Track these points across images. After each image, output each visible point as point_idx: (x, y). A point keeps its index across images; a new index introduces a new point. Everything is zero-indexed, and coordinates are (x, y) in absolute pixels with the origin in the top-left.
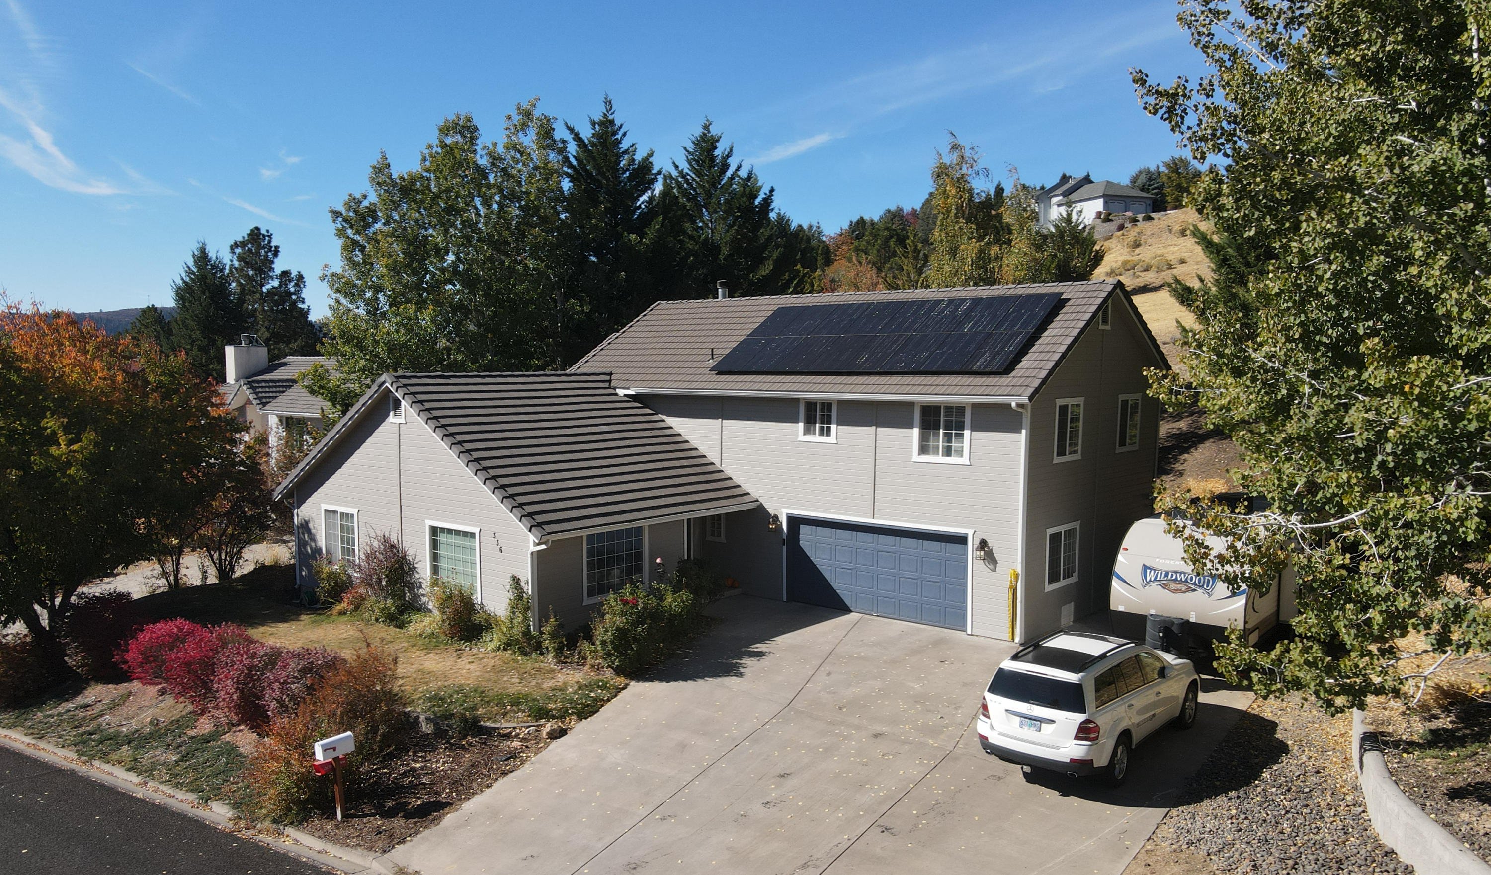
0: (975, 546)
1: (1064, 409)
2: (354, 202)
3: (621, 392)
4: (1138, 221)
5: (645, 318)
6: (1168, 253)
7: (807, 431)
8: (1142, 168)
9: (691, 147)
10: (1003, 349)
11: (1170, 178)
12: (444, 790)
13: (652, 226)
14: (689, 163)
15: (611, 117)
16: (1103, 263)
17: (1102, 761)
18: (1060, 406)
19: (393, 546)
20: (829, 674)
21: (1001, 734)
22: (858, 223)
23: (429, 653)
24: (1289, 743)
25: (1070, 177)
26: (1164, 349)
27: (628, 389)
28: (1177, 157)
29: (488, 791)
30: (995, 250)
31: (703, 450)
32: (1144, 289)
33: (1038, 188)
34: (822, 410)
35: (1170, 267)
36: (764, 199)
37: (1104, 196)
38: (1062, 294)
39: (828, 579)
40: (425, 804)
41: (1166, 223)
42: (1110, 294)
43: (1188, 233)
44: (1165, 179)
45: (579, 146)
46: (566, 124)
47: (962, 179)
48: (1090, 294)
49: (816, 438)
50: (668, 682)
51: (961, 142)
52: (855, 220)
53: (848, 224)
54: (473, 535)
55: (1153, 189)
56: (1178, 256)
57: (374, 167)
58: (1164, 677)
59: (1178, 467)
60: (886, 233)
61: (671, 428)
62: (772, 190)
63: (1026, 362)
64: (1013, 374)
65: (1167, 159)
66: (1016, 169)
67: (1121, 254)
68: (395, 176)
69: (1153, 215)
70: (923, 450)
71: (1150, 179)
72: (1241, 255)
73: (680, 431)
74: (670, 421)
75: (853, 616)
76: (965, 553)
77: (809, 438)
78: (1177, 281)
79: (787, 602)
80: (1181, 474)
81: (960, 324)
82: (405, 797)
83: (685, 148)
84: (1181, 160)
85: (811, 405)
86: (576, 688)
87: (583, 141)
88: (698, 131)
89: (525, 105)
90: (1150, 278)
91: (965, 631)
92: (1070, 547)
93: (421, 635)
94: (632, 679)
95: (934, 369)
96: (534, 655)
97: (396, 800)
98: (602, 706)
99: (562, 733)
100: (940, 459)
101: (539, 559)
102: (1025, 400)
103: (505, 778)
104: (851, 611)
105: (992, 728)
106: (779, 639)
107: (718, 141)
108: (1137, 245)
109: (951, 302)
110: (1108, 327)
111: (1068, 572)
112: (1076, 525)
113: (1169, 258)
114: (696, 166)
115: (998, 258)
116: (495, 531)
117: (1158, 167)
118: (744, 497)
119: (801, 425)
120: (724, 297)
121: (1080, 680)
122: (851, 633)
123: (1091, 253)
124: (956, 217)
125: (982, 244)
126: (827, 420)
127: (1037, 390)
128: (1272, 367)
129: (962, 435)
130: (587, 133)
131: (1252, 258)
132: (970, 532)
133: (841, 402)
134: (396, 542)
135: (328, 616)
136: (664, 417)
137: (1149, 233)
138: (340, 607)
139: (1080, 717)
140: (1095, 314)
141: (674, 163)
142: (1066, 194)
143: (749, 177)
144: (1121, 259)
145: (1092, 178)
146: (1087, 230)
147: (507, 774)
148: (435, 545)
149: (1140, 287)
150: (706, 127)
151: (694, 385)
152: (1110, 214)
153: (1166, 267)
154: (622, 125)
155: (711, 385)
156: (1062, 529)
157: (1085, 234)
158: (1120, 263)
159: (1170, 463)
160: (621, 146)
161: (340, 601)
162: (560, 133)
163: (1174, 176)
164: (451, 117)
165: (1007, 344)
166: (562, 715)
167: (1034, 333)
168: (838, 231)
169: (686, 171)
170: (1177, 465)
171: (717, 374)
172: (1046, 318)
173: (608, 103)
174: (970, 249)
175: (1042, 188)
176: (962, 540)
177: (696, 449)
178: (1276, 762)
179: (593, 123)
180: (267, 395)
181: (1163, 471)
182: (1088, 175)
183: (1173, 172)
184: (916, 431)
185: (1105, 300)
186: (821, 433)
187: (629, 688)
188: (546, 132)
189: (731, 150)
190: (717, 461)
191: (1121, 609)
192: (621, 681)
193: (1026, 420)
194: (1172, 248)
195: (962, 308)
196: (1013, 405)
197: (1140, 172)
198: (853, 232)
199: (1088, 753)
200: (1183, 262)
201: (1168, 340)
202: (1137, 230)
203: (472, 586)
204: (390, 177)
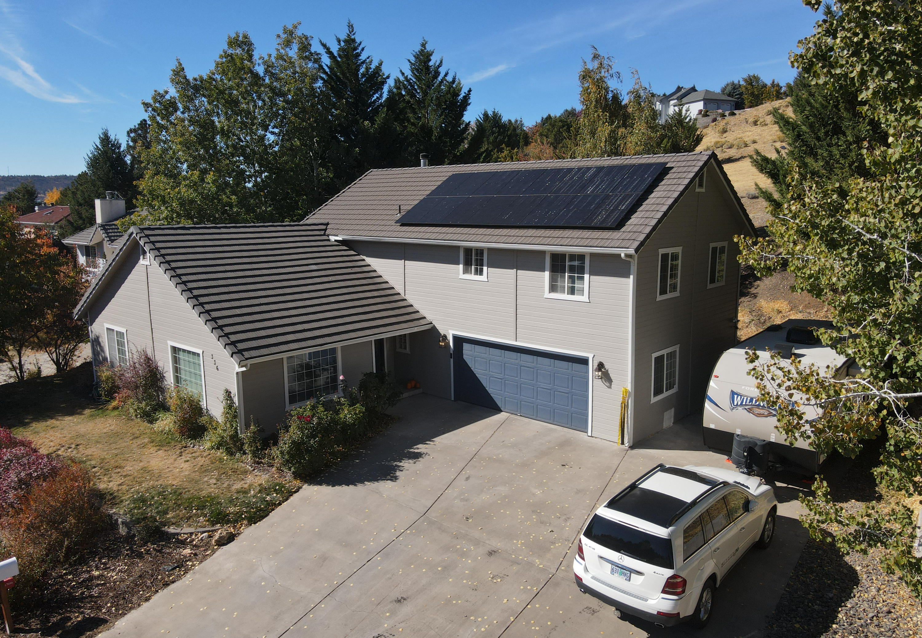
0: (595, 367)
1: (665, 257)
2: (159, 97)
3: (332, 238)
4: (726, 116)
5: (360, 182)
6: (745, 137)
7: (466, 271)
8: (729, 82)
9: (413, 59)
10: (616, 208)
11: (747, 88)
12: (106, 604)
13: (380, 115)
14: (412, 71)
15: (353, 37)
16: (702, 143)
17: (688, 610)
18: (662, 255)
19: (149, 359)
20: (467, 479)
21: (594, 578)
22: (547, 118)
23: (159, 450)
24: (858, 568)
25: (682, 87)
26: (743, 201)
27: (337, 236)
28: (752, 74)
29: (145, 605)
30: (622, 130)
31: (392, 283)
32: (730, 160)
33: (662, 95)
34: (477, 255)
35: (746, 145)
36: (464, 97)
37: (704, 100)
38: (667, 163)
39: (485, 386)
40: (85, 620)
41: (744, 117)
42: (706, 163)
43: (759, 123)
44: (744, 89)
45: (330, 57)
46: (321, 41)
47: (601, 79)
48: (689, 163)
49: (472, 277)
50: (333, 486)
51: (601, 52)
52: (545, 117)
53: (541, 119)
54: (198, 355)
55: (736, 95)
56: (752, 138)
57: (174, 71)
58: (748, 511)
59: (753, 290)
60: (560, 124)
61: (369, 265)
62: (470, 91)
63: (634, 220)
64: (623, 229)
65: (745, 76)
66: (637, 71)
67: (714, 137)
68: (190, 77)
69: (736, 112)
70: (553, 288)
71: (734, 89)
72: (813, 131)
73: (376, 268)
74: (369, 260)
75: (502, 416)
76: (587, 372)
77: (467, 276)
78: (758, 153)
79: (455, 400)
80: (755, 296)
81: (584, 187)
82: (70, 612)
83: (409, 60)
84: (754, 77)
85: (468, 251)
86: (258, 489)
87: (333, 54)
88: (418, 48)
89: (290, 27)
90: (732, 153)
91: (587, 432)
92: (671, 366)
93: (162, 432)
94: (306, 482)
95: (561, 225)
96: (238, 455)
97: (61, 614)
98: (273, 510)
99: (231, 538)
100: (566, 296)
101: (244, 378)
102: (631, 251)
103: (165, 590)
104: (502, 411)
105: (586, 570)
106: (437, 439)
107: (431, 55)
108: (724, 131)
109: (579, 169)
110: (703, 190)
111: (670, 384)
112: (677, 348)
113: (746, 140)
114: (416, 73)
115: (624, 137)
116: (212, 353)
117: (739, 81)
118: (421, 321)
119: (461, 266)
120: (425, 165)
121: (670, 535)
122: (496, 433)
123: (694, 136)
124: (596, 107)
125: (613, 126)
126: (480, 263)
127: (642, 244)
128: (870, 239)
129: (582, 278)
130: (335, 49)
131: (821, 134)
132: (590, 356)
133: (490, 250)
134: (151, 355)
135: (104, 411)
136: (364, 257)
137: (732, 123)
138: (114, 403)
139: (668, 573)
140: (692, 180)
141: (401, 71)
142: (680, 98)
143: (454, 81)
144: (714, 140)
145: (696, 88)
146: (692, 121)
147: (168, 585)
148: (176, 360)
149: (726, 159)
150: (423, 45)
151: (383, 234)
152: (707, 111)
153: (743, 146)
154: (361, 43)
155: (395, 234)
156: (664, 352)
157: (691, 123)
158: (713, 143)
159: (747, 288)
160: (360, 58)
161: (114, 399)
162: (316, 47)
163: (749, 87)
164: (233, 35)
165: (620, 204)
166: (236, 520)
167: (642, 195)
168: (534, 124)
169: (410, 77)
170: (753, 289)
171: (401, 226)
172: (653, 182)
173: (351, 27)
174: (604, 131)
175: (664, 95)
176: (584, 361)
177: (387, 282)
178: (849, 597)
179: (339, 41)
180: (116, 234)
181: (744, 294)
182: (694, 87)
183: (749, 84)
184: (547, 274)
185: (702, 168)
186: (476, 273)
187: (301, 491)
188: (305, 47)
189: (441, 62)
190: (402, 292)
191: (712, 426)
192: (298, 483)
193: (634, 268)
194: (747, 133)
195: (589, 174)
196: (623, 255)
197: (728, 85)
198: (544, 124)
199: (675, 607)
200: (754, 142)
201: (744, 195)
202: (725, 121)
203: (200, 395)
204: (185, 77)
